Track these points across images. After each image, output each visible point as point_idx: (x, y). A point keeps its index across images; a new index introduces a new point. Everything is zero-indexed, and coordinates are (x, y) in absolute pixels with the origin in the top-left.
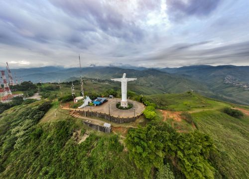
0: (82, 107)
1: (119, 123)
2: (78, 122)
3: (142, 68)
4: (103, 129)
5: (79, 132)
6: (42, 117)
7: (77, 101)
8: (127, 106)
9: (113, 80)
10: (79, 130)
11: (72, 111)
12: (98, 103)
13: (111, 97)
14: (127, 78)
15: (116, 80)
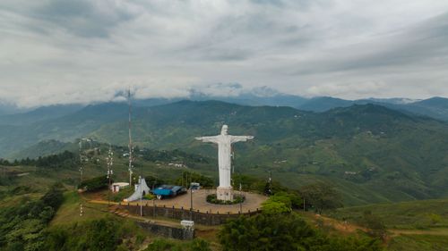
0: (131, 199)
1: (211, 225)
2: (128, 224)
3: (327, 100)
4: (179, 233)
5: (133, 240)
6: (53, 217)
7: (117, 190)
8: (229, 198)
9: (200, 139)
10: (132, 237)
11: (113, 205)
12: (166, 192)
13: (195, 187)
14: (230, 136)
15: (206, 139)
